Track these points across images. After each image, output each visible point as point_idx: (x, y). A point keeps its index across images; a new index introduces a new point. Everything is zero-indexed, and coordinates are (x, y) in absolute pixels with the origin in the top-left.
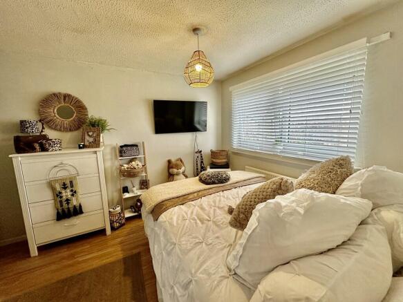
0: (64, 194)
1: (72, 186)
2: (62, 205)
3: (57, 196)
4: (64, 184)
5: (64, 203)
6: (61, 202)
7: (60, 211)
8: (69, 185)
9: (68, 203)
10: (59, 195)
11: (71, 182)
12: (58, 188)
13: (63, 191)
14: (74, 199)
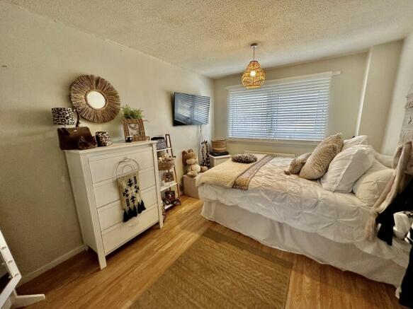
0: (129, 192)
1: (136, 183)
2: (128, 205)
3: (124, 194)
4: (130, 181)
5: (130, 201)
6: (127, 200)
7: (127, 211)
8: (133, 181)
9: (133, 201)
10: (125, 193)
11: (135, 178)
12: (125, 185)
13: (129, 189)
14: (138, 195)
